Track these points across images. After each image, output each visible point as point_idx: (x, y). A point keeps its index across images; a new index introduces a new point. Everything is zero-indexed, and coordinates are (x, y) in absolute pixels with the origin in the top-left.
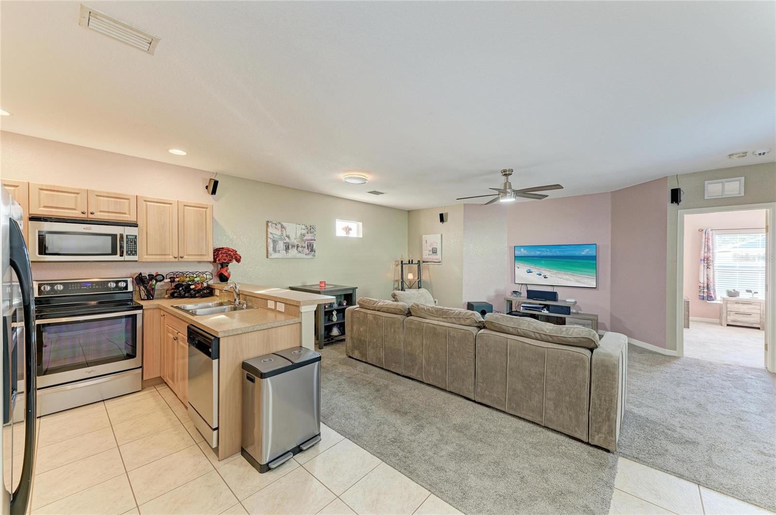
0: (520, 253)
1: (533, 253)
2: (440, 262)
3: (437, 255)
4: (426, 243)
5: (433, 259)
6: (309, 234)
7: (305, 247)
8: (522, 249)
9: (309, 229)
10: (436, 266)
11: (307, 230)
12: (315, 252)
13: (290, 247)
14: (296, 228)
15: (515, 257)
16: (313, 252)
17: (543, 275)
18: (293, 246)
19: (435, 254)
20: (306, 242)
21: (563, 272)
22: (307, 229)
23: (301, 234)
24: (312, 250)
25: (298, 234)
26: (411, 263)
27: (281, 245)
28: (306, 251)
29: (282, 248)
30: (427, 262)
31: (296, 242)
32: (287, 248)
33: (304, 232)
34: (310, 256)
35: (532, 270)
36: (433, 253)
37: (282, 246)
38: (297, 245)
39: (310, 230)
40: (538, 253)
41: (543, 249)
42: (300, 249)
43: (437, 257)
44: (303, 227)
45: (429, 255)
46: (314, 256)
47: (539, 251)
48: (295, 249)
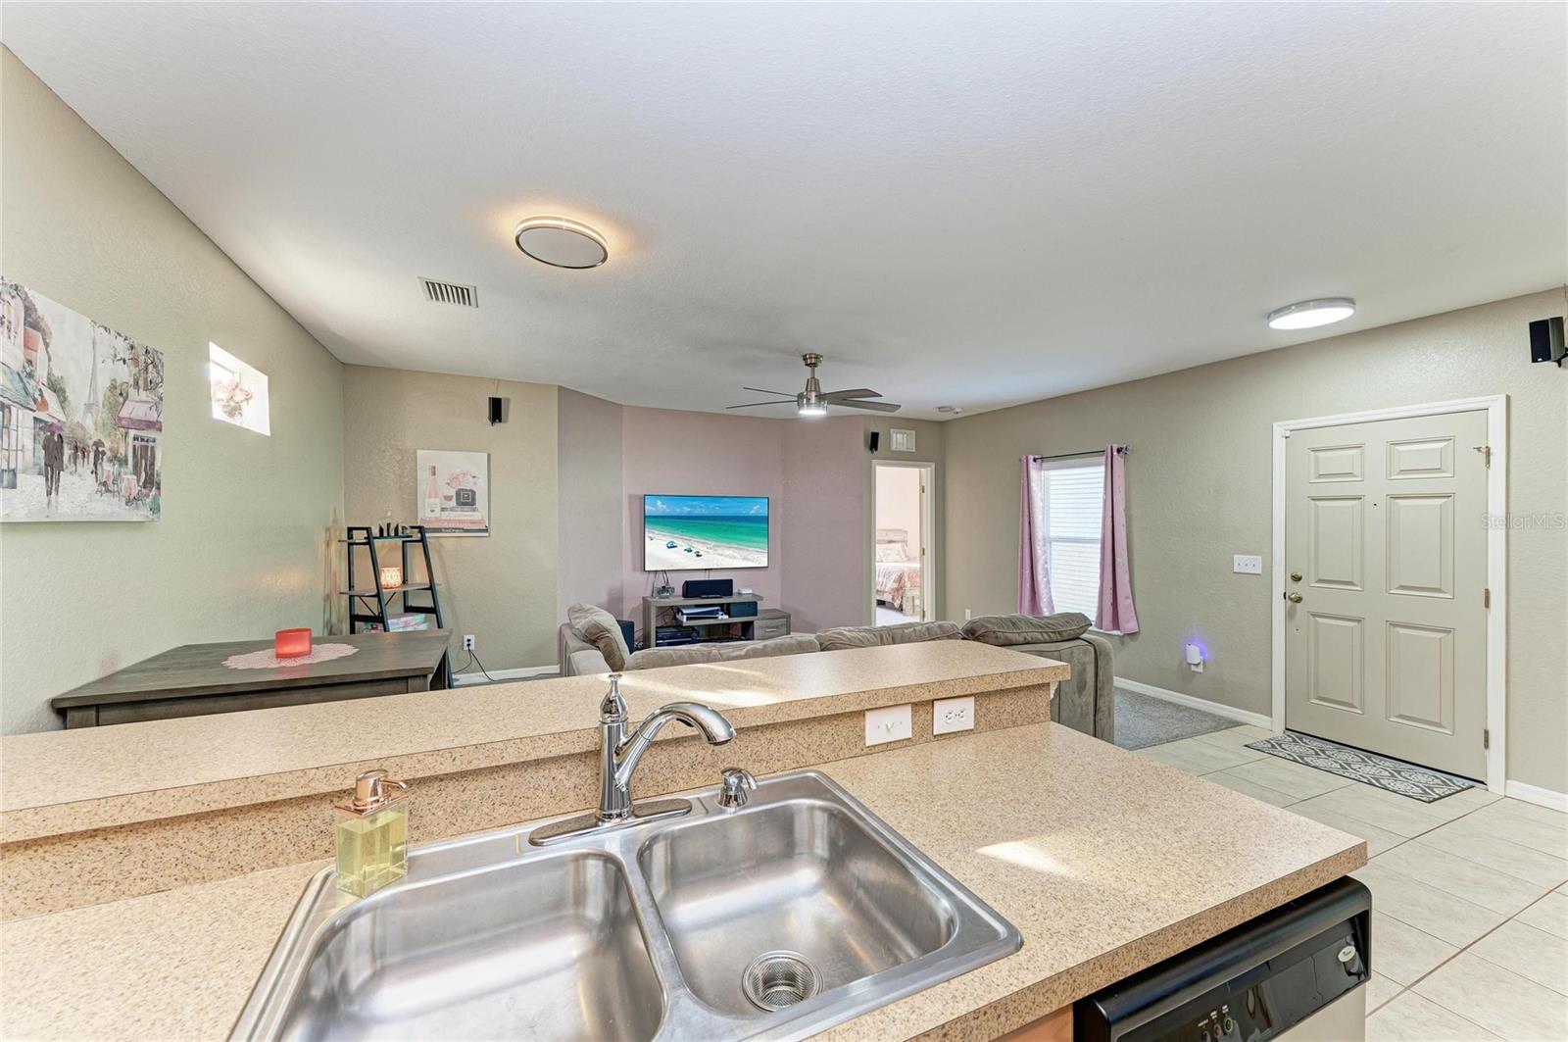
0: (654, 509)
1: (678, 510)
2: (486, 531)
3: (474, 510)
4: (434, 474)
5: (460, 522)
6: (142, 394)
7: (126, 461)
8: (659, 503)
9: (141, 363)
10: (469, 542)
11: (133, 370)
13: (67, 452)
14: (91, 344)
15: (645, 517)
16: (154, 491)
17: (694, 551)
18: (80, 450)
19: (466, 508)
21: (724, 544)
22: (135, 360)
23: (113, 387)
24: (151, 482)
25: (103, 383)
26: (385, 534)
27: (22, 440)
29: (29, 454)
30: (439, 530)
31: (91, 429)
32: (53, 460)
33: (124, 374)
34: (141, 513)
35: (677, 542)
36: (460, 503)
37: (29, 443)
38: (99, 443)
39: (146, 369)
40: (686, 510)
41: (695, 503)
42: (107, 467)
43: (478, 515)
44: (120, 347)
45: (443, 509)
46: (155, 509)
47: (688, 506)
48: (86, 468)
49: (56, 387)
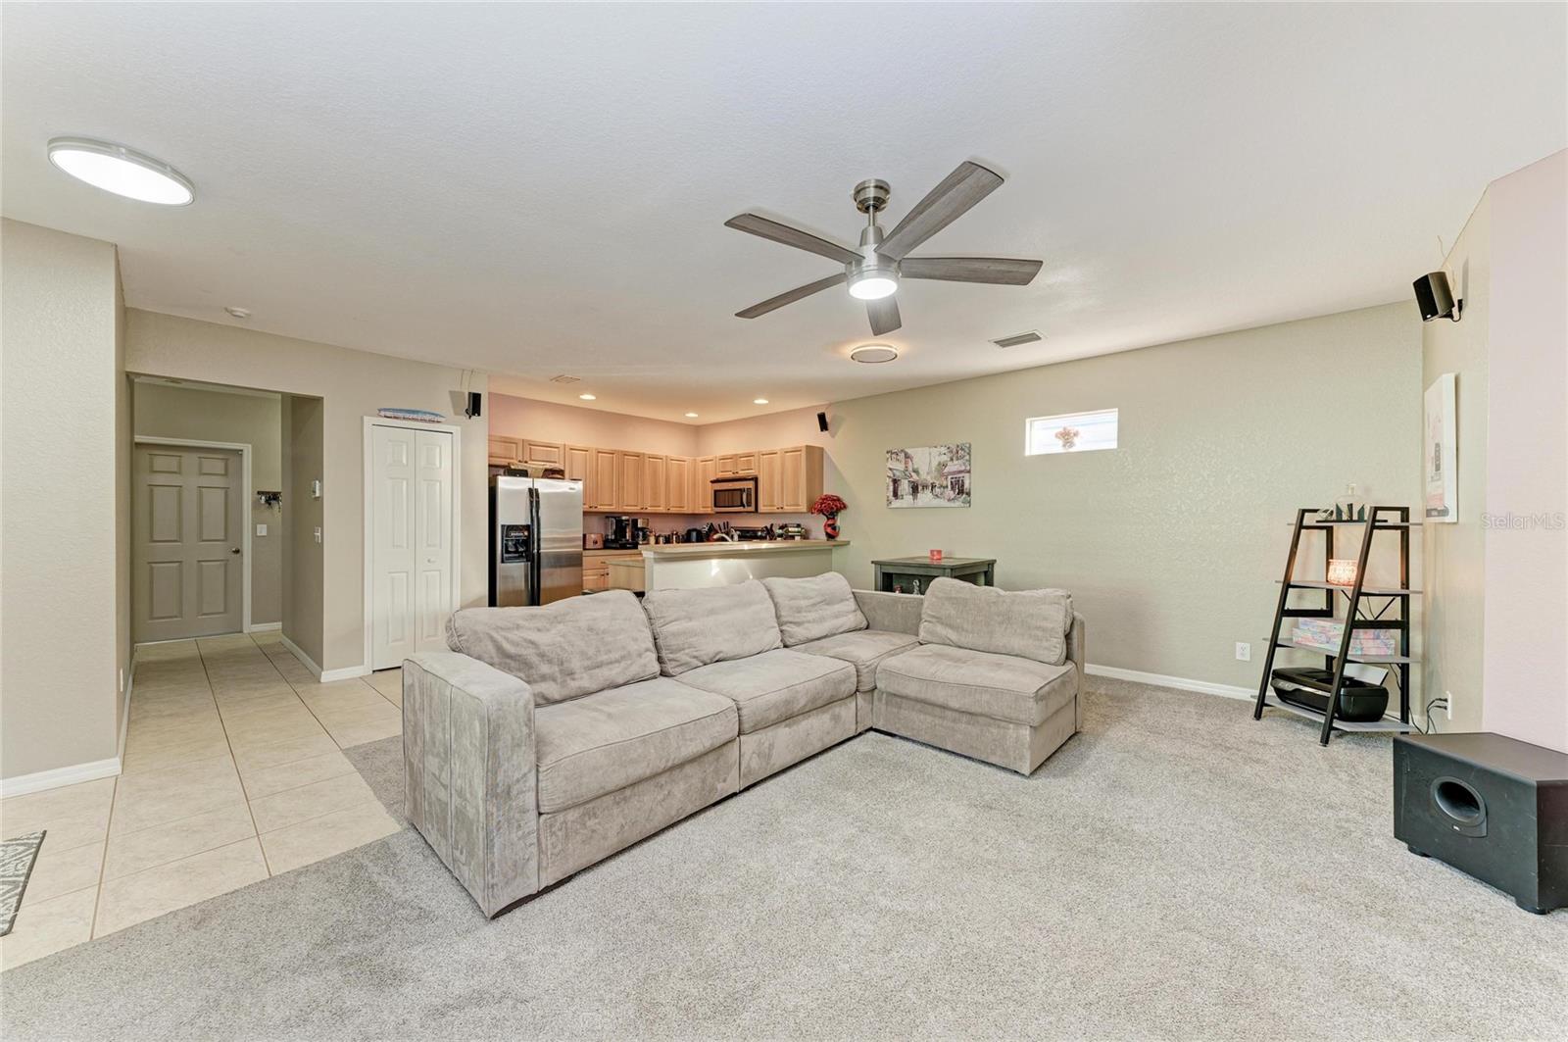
3: (1441, 478)
5: (1436, 497)
6: (955, 462)
7: (947, 487)
9: (955, 450)
11: (950, 455)
12: (968, 494)
13: (920, 488)
14: (930, 454)
16: (964, 496)
18: (925, 487)
20: (949, 477)
22: (951, 452)
23: (939, 464)
24: (962, 492)
25: (935, 464)
27: (905, 487)
28: (950, 493)
29: (907, 491)
31: (930, 480)
32: (915, 491)
33: (945, 458)
34: (957, 504)
38: (933, 483)
39: (957, 452)
42: (937, 490)
43: (1442, 487)
44: (943, 450)
45: (1431, 480)
46: (966, 501)
48: (928, 492)
49: (916, 471)
